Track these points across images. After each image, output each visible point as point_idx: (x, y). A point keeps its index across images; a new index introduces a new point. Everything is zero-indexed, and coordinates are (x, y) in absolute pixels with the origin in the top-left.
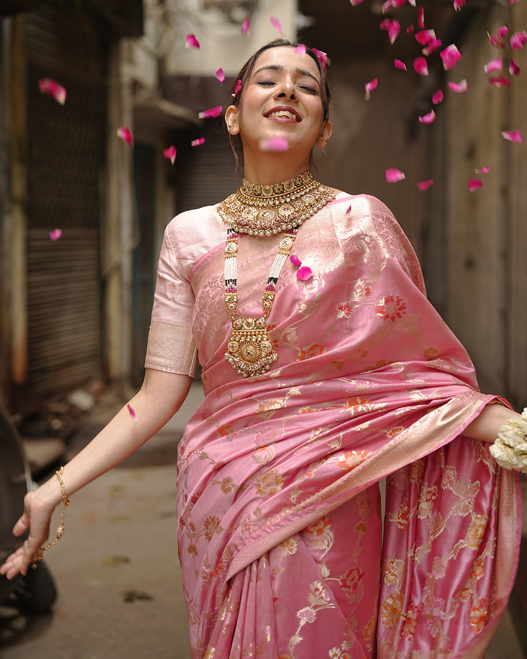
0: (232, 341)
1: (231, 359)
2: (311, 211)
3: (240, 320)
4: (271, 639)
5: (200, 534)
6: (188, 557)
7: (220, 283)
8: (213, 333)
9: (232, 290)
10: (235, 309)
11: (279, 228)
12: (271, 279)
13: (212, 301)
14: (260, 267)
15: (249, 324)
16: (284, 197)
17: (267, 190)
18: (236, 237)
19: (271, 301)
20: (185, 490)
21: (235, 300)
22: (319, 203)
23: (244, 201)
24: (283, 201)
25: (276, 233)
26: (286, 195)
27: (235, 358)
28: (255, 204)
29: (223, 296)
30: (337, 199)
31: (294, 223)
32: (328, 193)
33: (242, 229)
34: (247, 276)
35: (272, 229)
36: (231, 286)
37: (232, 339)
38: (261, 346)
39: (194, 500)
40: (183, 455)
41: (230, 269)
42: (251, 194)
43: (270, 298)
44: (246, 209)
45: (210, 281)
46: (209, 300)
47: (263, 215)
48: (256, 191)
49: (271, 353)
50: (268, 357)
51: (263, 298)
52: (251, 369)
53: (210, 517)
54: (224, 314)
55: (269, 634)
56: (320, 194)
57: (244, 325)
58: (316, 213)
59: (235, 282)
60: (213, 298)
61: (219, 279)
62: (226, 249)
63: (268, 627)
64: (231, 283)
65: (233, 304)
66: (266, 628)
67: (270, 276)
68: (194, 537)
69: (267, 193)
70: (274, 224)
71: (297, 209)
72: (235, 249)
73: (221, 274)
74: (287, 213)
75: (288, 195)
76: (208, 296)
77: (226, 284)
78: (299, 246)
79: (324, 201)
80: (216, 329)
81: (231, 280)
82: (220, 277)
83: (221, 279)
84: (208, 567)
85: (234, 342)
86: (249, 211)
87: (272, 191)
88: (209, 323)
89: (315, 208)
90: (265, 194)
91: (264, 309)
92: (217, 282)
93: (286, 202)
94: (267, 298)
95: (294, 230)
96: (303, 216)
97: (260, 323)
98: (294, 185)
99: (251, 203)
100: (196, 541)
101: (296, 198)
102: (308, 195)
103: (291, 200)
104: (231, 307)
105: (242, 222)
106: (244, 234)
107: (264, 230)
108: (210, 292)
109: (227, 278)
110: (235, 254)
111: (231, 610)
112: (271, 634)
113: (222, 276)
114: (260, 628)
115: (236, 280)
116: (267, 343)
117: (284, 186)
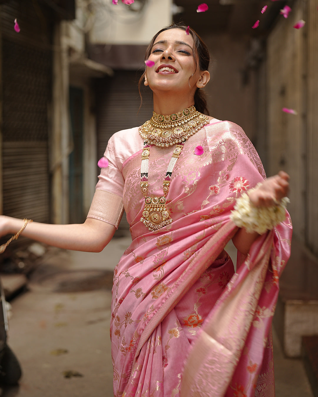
0: (145, 211)
1: (144, 222)
2: (194, 131)
3: (150, 198)
4: (159, 389)
5: (123, 323)
6: (115, 337)
7: (137, 175)
8: (134, 205)
9: (145, 180)
10: (147, 191)
11: (174, 142)
12: (168, 173)
13: (133, 186)
14: (162, 165)
15: (155, 201)
16: (178, 122)
17: (166, 119)
18: (149, 147)
19: (168, 186)
20: (116, 296)
21: (147, 186)
22: (199, 126)
23: (153, 125)
24: (176, 125)
25: (172, 145)
26: (179, 121)
27: (147, 221)
28: (160, 127)
29: (139, 183)
30: (210, 123)
31: (183, 139)
32: (205, 120)
33: (152, 142)
34: (154, 170)
35: (169, 143)
36: (144, 177)
37: (145, 210)
38: (162, 214)
39: (121, 302)
40: (117, 275)
41: (144, 166)
42: (158, 120)
43: (167, 185)
44: (154, 130)
45: (132, 173)
46: (131, 185)
47: (164, 134)
48: (160, 119)
49: (168, 218)
50: (167, 221)
51: (163, 185)
52: (156, 228)
53: (129, 313)
54: (140, 193)
55: (158, 386)
56: (200, 120)
57: (152, 201)
58: (197, 132)
59: (147, 174)
60: (134, 184)
61: (137, 172)
62: (143, 154)
63: (158, 382)
64: (144, 175)
65: (145, 188)
66: (156, 382)
67: (168, 171)
68: (119, 325)
69: (167, 120)
70: (170, 140)
71: (185, 130)
72: (148, 154)
73: (138, 169)
74: (179, 132)
75: (180, 121)
76: (130, 183)
77: (141, 176)
78: (185, 152)
79: (202, 125)
80: (135, 203)
81: (144, 173)
82: (138, 171)
83: (138, 172)
84: (124, 344)
85: (146, 211)
86: (156, 131)
87: (170, 119)
88: (131, 199)
89: (196, 129)
90: (166, 121)
91: (164, 191)
92: (136, 174)
93: (178, 125)
94: (165, 185)
95: (183, 143)
96: (189, 134)
97: (162, 200)
98: (183, 115)
99: (157, 126)
100: (120, 328)
101: (185, 123)
102: (192, 121)
103: (182, 124)
104: (145, 190)
105: (151, 138)
106: (153, 145)
107: (165, 143)
108: (132, 180)
109: (142, 172)
110: (148, 157)
111: (137, 370)
112: (159, 386)
113: (139, 171)
114: (153, 381)
115: (147, 173)
116: (166, 212)
117: (177, 116)
